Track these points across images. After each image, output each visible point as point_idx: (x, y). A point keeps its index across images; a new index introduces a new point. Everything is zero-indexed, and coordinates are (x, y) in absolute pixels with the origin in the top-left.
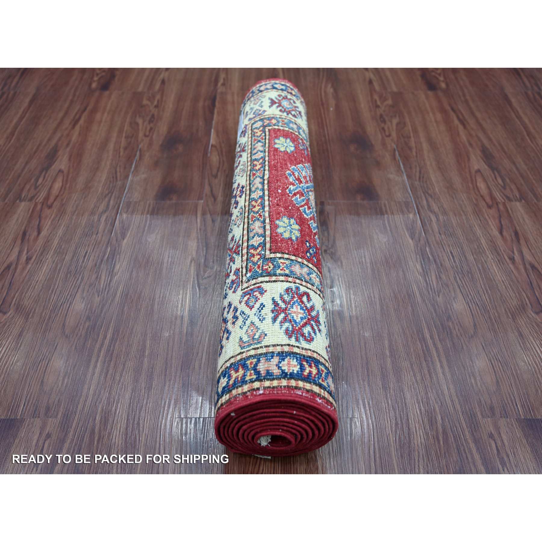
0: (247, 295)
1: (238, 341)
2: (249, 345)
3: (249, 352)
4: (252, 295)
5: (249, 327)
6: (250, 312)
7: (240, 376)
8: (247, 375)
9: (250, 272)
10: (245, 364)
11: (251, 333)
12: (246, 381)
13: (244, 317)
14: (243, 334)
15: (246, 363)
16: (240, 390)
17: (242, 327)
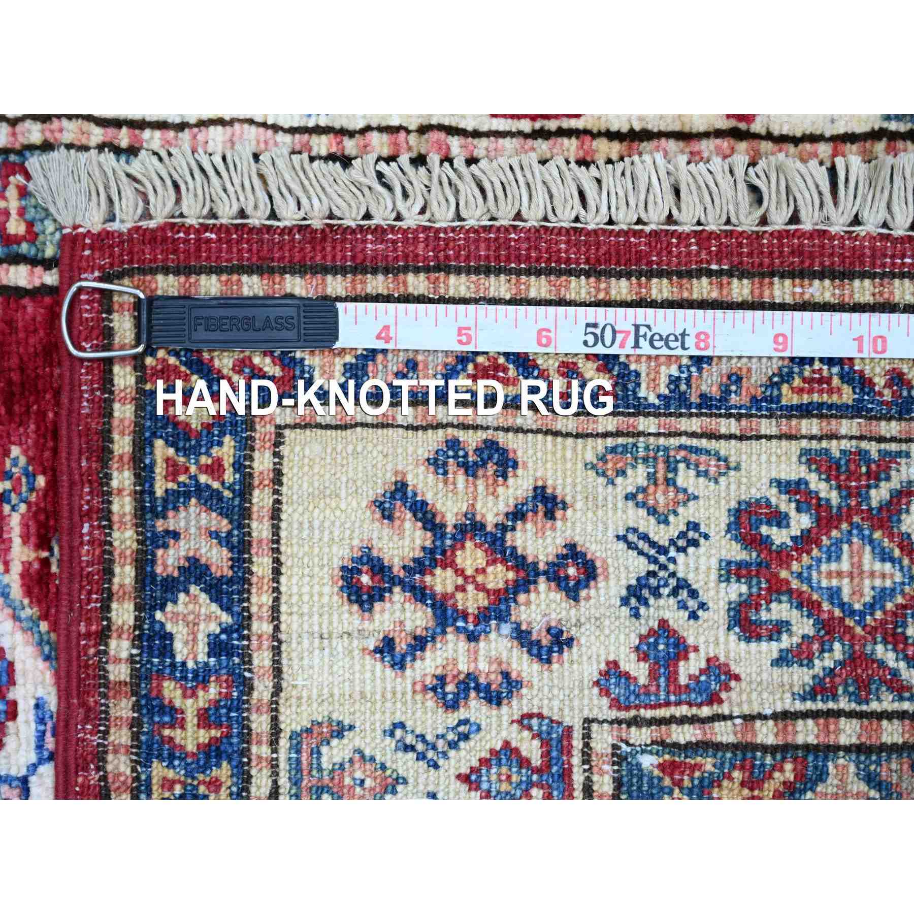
0: (546, 755)
1: (335, 716)
2: (299, 770)
3: (266, 772)
4: (535, 777)
5: (383, 767)
6: (453, 772)
7: (177, 734)
8: (170, 766)
9: (661, 767)
10: (219, 757)
11: (348, 781)
12: (147, 764)
13: (440, 744)
14: (358, 743)
15: (225, 764)
16: (121, 736)
17: (399, 733)
